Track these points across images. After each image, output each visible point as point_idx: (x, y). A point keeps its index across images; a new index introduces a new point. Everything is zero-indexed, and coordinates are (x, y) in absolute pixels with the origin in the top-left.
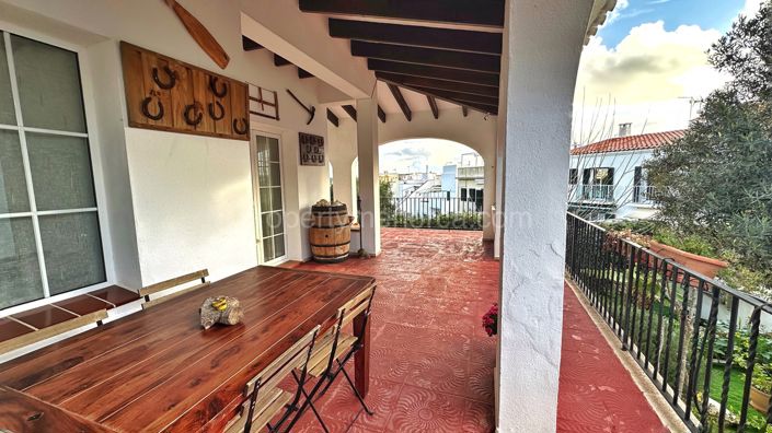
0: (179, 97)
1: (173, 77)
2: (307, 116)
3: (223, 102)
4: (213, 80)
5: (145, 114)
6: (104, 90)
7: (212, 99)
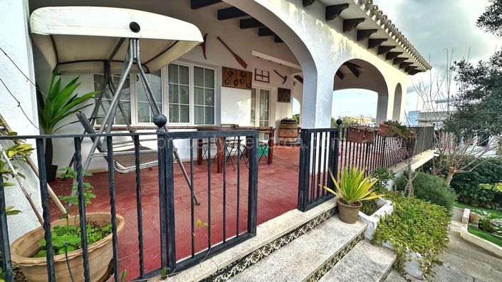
0: (233, 78)
1: (232, 73)
2: (282, 80)
3: (244, 78)
4: (242, 72)
5: (226, 83)
6: (218, 78)
7: (241, 78)
